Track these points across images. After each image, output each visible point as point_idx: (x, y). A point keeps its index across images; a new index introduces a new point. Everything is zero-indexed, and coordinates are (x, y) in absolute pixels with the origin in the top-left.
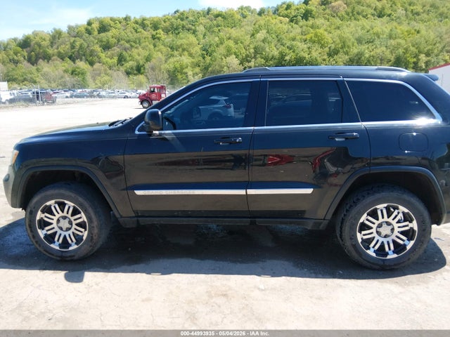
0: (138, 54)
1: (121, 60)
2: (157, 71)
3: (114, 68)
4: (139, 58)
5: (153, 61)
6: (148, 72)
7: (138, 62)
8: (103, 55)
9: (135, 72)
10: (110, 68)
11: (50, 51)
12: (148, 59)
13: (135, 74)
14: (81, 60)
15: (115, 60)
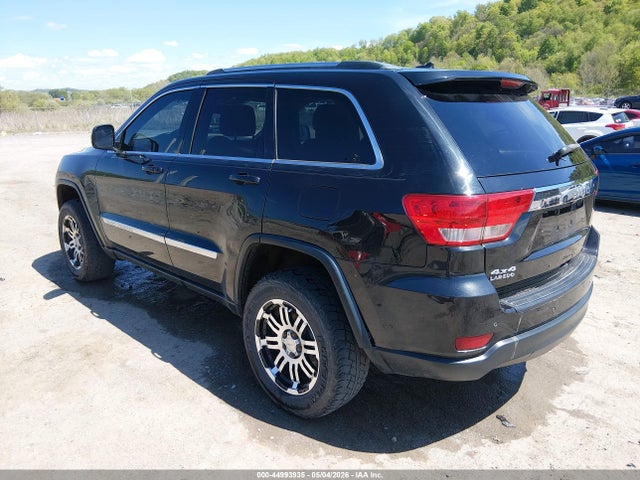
0: (574, 41)
1: (545, 49)
2: (598, 66)
3: (532, 64)
4: (573, 45)
5: (597, 49)
6: (583, 68)
7: (571, 52)
8: (517, 46)
9: (564, 68)
10: (526, 64)
11: (448, 44)
12: (588, 47)
13: (562, 72)
14: (486, 55)
15: (535, 52)
